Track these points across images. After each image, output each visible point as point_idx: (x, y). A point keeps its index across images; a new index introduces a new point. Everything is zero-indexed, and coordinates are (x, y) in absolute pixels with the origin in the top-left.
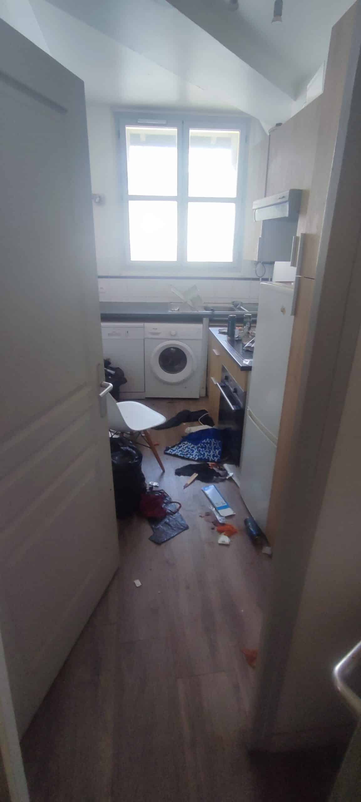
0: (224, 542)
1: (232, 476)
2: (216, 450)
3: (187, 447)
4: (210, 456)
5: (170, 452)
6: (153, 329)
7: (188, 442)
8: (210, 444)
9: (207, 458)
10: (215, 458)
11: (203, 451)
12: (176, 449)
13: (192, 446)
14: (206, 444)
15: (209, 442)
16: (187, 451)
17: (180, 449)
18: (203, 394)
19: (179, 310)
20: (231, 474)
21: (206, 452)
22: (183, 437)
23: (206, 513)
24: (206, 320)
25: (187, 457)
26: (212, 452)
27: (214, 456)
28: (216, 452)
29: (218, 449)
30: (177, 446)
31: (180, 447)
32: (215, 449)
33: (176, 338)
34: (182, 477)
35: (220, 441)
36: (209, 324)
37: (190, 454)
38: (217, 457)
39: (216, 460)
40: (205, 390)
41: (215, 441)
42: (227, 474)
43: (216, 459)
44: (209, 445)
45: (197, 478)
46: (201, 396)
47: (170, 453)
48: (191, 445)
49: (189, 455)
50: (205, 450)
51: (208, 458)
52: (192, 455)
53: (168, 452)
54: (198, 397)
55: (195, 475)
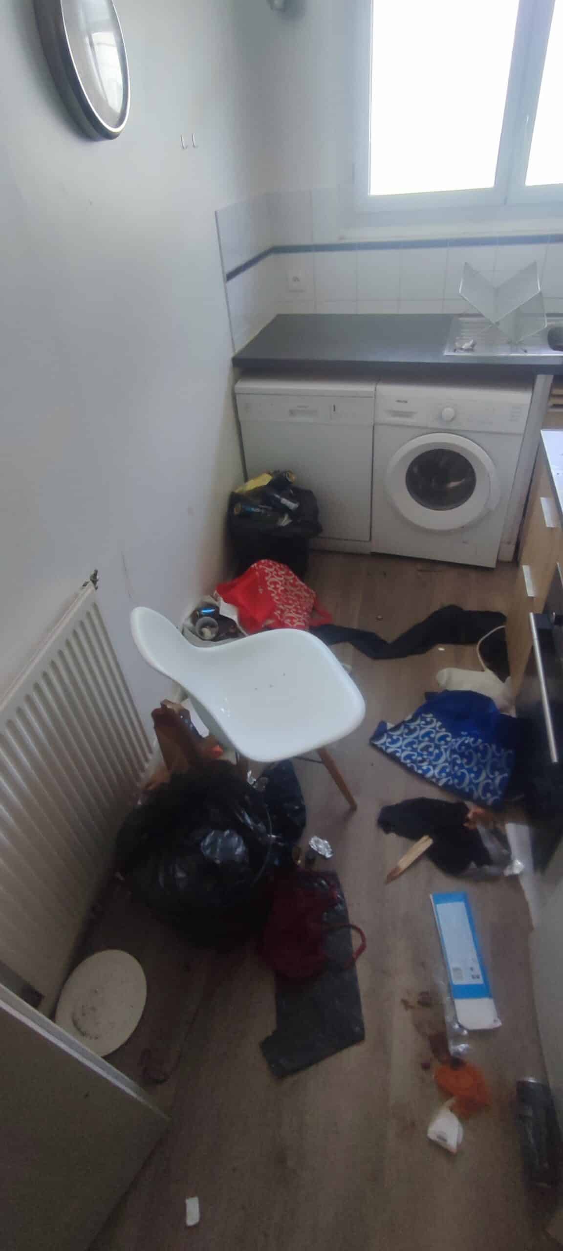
0: (445, 1140)
1: (521, 873)
2: (497, 773)
3: (428, 734)
4: (477, 785)
5: (384, 744)
6: (399, 401)
7: (435, 717)
8: (484, 753)
9: (467, 790)
10: (489, 795)
11: (461, 766)
12: (401, 735)
13: (443, 732)
14: (471, 750)
15: (481, 747)
16: (426, 748)
17: (410, 739)
18: (508, 555)
19: (473, 346)
20: (518, 866)
21: (470, 771)
22: (429, 696)
23: (422, 994)
24: (543, 382)
25: (420, 772)
26: (483, 775)
27: (486, 788)
28: (493, 779)
29: (501, 771)
30: (405, 728)
31: (411, 732)
32: (493, 769)
33: (453, 427)
34: (392, 836)
35: (511, 752)
36: (551, 391)
37: (430, 764)
38: (493, 793)
39: (490, 802)
40: (512, 548)
41: (498, 750)
42: (507, 860)
43: (490, 799)
44: (479, 755)
45: (430, 854)
46: (501, 558)
47: (384, 748)
48: (440, 727)
49: (425, 766)
50: (468, 763)
51: (471, 790)
52: (435, 767)
53: (378, 743)
54: (492, 564)
55: (425, 843)
